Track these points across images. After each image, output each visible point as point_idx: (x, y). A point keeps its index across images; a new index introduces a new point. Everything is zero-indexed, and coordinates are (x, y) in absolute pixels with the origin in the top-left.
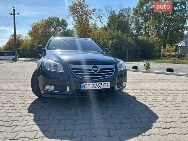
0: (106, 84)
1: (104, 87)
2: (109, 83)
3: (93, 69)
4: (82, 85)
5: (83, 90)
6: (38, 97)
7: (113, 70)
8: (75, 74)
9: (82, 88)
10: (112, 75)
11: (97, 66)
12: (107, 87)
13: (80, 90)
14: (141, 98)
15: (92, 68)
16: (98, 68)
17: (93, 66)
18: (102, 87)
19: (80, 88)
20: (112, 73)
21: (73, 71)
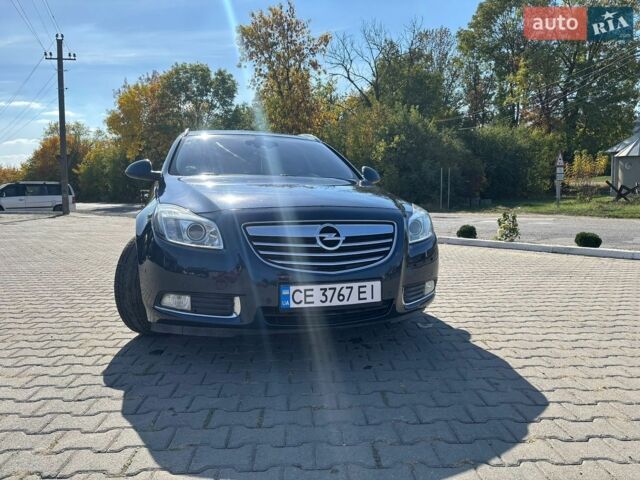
0: (368, 290)
1: (360, 299)
2: (377, 285)
3: (321, 239)
4: (285, 292)
5: (288, 308)
6: (137, 334)
7: (390, 240)
8: (261, 255)
9: (285, 304)
10: (387, 258)
11: (336, 227)
12: (369, 300)
13: (277, 309)
14: (488, 337)
15: (317, 236)
16: (338, 235)
17: (320, 227)
18: (354, 300)
19: (279, 302)
20: (387, 252)
21: (255, 246)
